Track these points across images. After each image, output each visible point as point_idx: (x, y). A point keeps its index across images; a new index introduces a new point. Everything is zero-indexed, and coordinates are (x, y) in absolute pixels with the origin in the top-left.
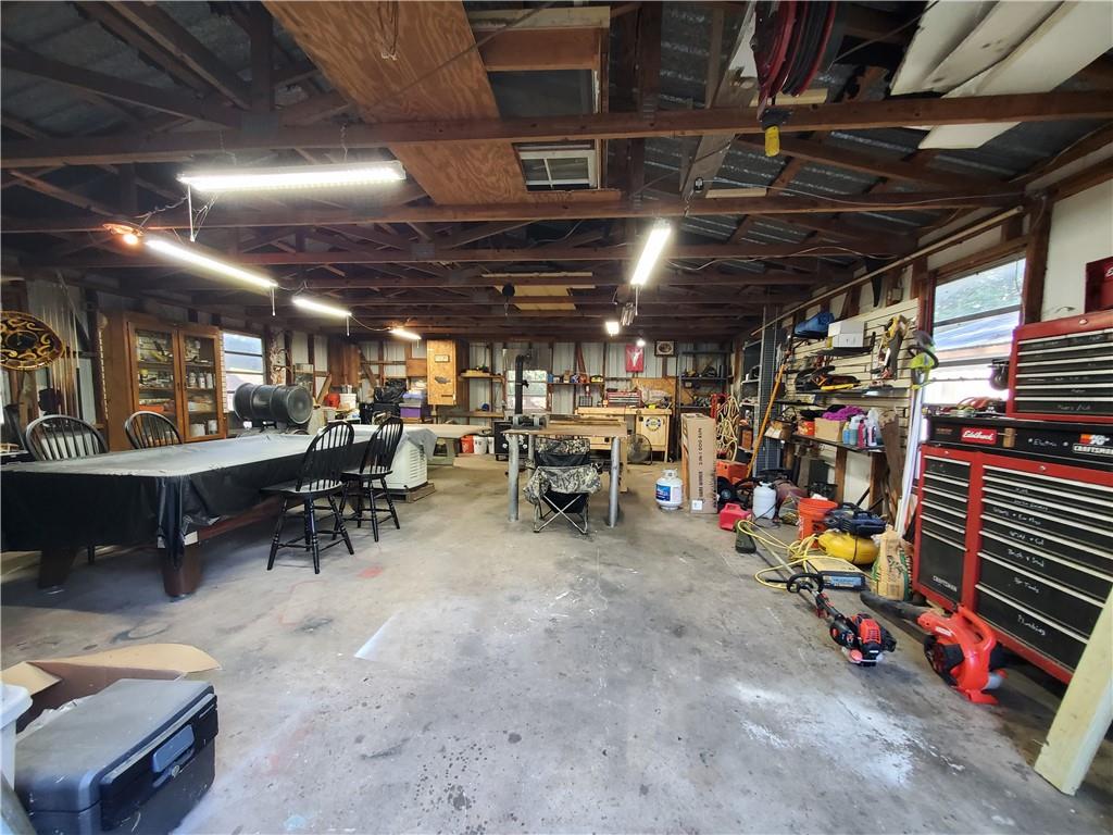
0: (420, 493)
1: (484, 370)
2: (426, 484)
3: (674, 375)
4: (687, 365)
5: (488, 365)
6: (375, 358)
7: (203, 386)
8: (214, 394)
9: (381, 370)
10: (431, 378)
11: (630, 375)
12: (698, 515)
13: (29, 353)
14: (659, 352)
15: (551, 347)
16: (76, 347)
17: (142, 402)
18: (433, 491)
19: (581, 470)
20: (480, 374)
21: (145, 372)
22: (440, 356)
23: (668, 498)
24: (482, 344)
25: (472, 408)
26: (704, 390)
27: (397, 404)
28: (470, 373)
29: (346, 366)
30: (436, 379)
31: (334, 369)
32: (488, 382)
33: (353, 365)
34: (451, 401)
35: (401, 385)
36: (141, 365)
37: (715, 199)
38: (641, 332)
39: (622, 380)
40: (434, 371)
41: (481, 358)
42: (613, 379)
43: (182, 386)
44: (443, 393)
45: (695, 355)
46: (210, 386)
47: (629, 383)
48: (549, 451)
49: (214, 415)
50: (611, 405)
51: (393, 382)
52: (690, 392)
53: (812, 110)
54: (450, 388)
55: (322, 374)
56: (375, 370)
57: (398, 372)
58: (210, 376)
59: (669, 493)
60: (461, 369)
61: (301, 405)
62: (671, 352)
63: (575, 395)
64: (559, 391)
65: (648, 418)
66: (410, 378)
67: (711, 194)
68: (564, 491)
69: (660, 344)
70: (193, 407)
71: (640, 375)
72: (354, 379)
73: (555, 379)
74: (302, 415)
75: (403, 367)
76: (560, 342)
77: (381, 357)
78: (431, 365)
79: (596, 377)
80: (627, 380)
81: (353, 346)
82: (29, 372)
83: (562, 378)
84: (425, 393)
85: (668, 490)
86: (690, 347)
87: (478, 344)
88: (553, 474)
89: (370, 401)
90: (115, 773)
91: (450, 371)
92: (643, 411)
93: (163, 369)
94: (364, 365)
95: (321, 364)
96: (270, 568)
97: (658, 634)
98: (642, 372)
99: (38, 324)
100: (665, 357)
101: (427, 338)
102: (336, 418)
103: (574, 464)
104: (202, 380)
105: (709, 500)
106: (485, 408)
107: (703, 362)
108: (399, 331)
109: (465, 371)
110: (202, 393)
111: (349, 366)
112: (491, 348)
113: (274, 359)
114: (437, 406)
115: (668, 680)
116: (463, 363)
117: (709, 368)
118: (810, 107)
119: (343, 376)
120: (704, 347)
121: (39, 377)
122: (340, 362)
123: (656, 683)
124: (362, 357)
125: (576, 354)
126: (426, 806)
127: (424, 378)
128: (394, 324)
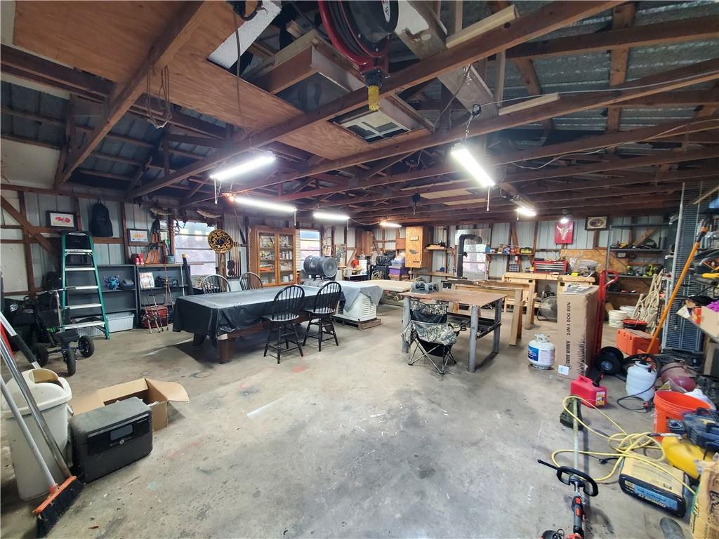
0: (369, 325)
1: (442, 244)
2: (376, 319)
3: (606, 246)
4: (623, 238)
5: (445, 241)
6: (381, 239)
7: (288, 258)
8: (292, 261)
9: (384, 245)
10: (407, 250)
11: (559, 247)
12: (561, 379)
13: (224, 246)
14: (590, 227)
15: (491, 227)
16: (240, 242)
17: (261, 266)
18: (379, 324)
19: (440, 326)
20: (438, 247)
21: (263, 252)
22: (414, 236)
23: (536, 358)
24: (442, 227)
25: (434, 270)
26: (640, 260)
27: (388, 266)
28: (432, 247)
29: (363, 245)
30: (410, 251)
31: (358, 246)
32: (444, 253)
33: (368, 243)
34: (418, 265)
35: (392, 254)
36: (262, 249)
37: (508, 114)
38: (564, 213)
39: (550, 251)
40: (409, 246)
41: (441, 236)
42: (543, 250)
43: (278, 258)
44: (414, 261)
45: (633, 229)
46: (291, 258)
47: (558, 253)
48: (419, 311)
49: (291, 272)
50: (536, 271)
51: (387, 253)
52: (623, 261)
53: (505, 29)
54: (418, 257)
55: (351, 249)
56: (380, 245)
57: (391, 247)
58: (291, 253)
59: (537, 354)
60: (426, 244)
61: (330, 267)
62: (603, 226)
63: (508, 262)
64: (496, 259)
65: (570, 283)
66: (398, 250)
67: (503, 112)
68: (427, 340)
69: (591, 219)
70: (283, 268)
71: (569, 247)
72: (368, 250)
73: (491, 251)
74: (331, 273)
75: (395, 243)
76: (498, 222)
77: (384, 238)
78: (408, 242)
79: (526, 249)
80: (556, 251)
81: (368, 232)
82: (223, 254)
83: (497, 250)
84: (404, 259)
85: (536, 351)
86: (627, 221)
87: (440, 227)
88: (421, 327)
89: (375, 264)
90: (92, 435)
91: (418, 246)
92: (565, 278)
93: (272, 251)
94: (375, 242)
95: (351, 242)
96: (265, 356)
97: (409, 468)
98: (572, 243)
99: (226, 234)
100: (598, 232)
101: (405, 225)
102: (353, 274)
103: (436, 322)
104: (287, 255)
105: (576, 368)
106: (442, 270)
107: (642, 235)
108: (384, 224)
109: (429, 246)
110: (287, 261)
111: (365, 243)
112: (448, 230)
113: (324, 242)
114: (413, 268)
115: (376, 506)
116: (428, 239)
117: (648, 239)
118: (503, 27)
119: (361, 249)
120: (644, 220)
121: (227, 255)
122: (360, 241)
123: (366, 504)
124: (374, 238)
125: (511, 231)
126: (190, 508)
127: (404, 250)
128: (382, 219)
